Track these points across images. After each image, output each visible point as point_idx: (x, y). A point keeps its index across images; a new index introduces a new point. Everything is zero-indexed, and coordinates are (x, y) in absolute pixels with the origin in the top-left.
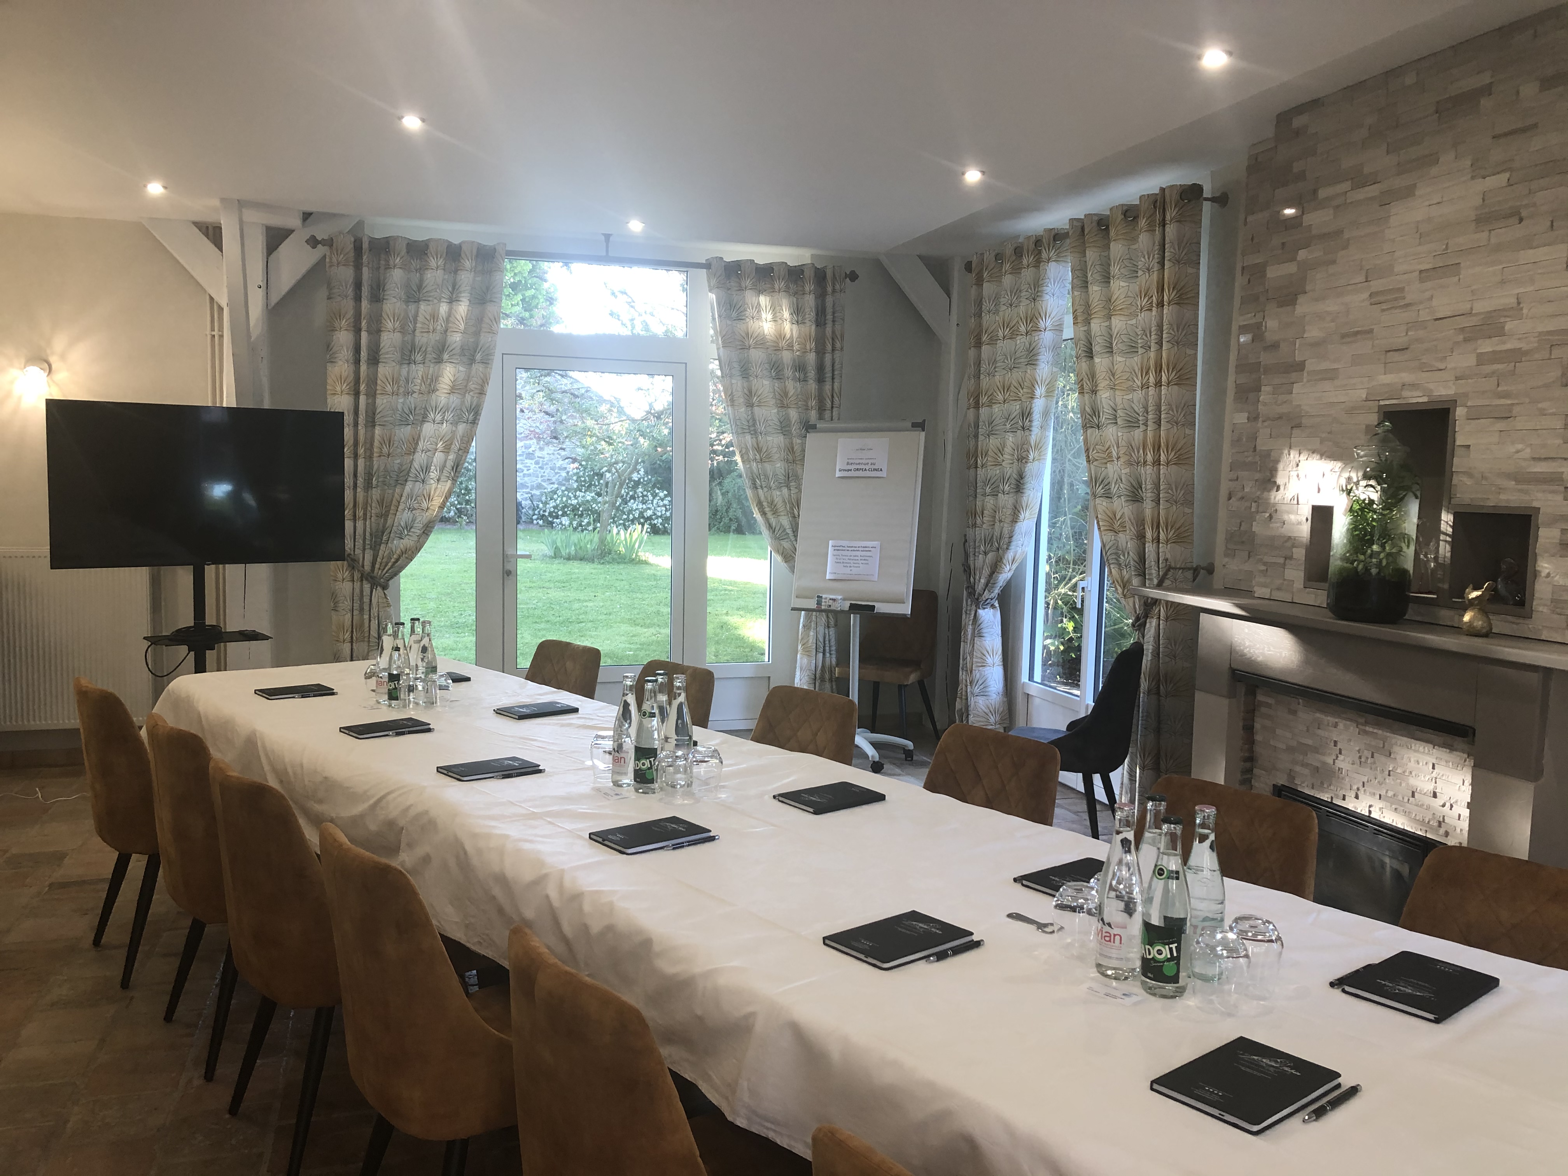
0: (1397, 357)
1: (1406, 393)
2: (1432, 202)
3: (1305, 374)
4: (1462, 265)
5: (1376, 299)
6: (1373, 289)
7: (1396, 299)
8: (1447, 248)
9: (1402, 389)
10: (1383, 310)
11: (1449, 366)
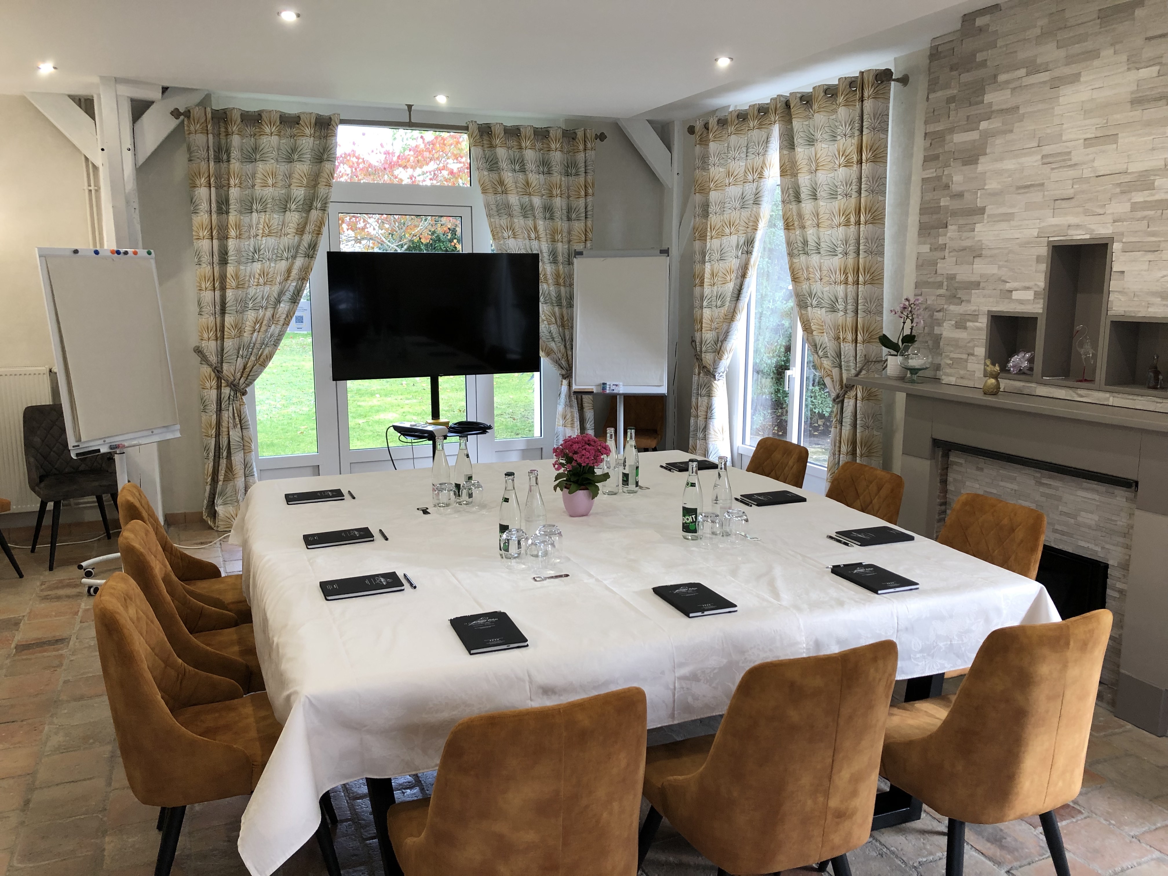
0: (1064, 204)
1: (1071, 232)
2: (1094, 87)
3: (986, 216)
4: (1119, 135)
5: (1047, 160)
6: (1044, 153)
7: (1064, 160)
8: (1107, 123)
9: (1068, 229)
10: (1053, 169)
11: (1108, 212)
